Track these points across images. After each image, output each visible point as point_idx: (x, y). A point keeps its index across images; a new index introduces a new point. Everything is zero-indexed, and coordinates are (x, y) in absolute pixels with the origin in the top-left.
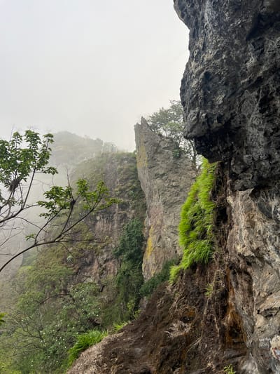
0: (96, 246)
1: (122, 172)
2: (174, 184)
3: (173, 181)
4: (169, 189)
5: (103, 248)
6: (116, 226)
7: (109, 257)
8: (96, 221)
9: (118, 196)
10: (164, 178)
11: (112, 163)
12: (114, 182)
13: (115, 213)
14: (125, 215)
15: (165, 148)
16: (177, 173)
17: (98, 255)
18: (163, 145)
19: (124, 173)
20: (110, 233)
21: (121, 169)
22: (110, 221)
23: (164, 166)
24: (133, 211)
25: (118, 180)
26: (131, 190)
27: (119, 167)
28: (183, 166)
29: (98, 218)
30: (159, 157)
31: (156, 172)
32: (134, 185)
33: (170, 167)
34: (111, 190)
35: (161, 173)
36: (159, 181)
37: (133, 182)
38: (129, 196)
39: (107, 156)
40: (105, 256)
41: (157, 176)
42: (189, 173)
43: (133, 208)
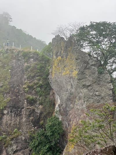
0: (6, 138)
1: (29, 70)
2: (97, 93)
3: (97, 91)
4: (93, 97)
5: (12, 139)
6: (24, 120)
7: (19, 148)
8: (4, 114)
9: (27, 92)
10: (89, 88)
11: (19, 60)
12: (21, 78)
13: (23, 108)
14: (34, 110)
15: (92, 65)
16: (99, 84)
17: (7, 146)
18: (91, 62)
19: (31, 71)
20: (18, 126)
21: (29, 67)
22: (19, 115)
23: (91, 79)
24: (41, 107)
25: (25, 77)
26: (38, 87)
27: (26, 64)
28: (104, 79)
29: (5, 112)
30: (87, 72)
31: (84, 83)
32: (41, 83)
33: (95, 80)
34: (18, 86)
35: (87, 84)
36: (85, 90)
37: (39, 80)
38: (37, 93)
39: (12, 52)
40: (14, 147)
41: (84, 86)
42: (108, 85)
43: (41, 104)
